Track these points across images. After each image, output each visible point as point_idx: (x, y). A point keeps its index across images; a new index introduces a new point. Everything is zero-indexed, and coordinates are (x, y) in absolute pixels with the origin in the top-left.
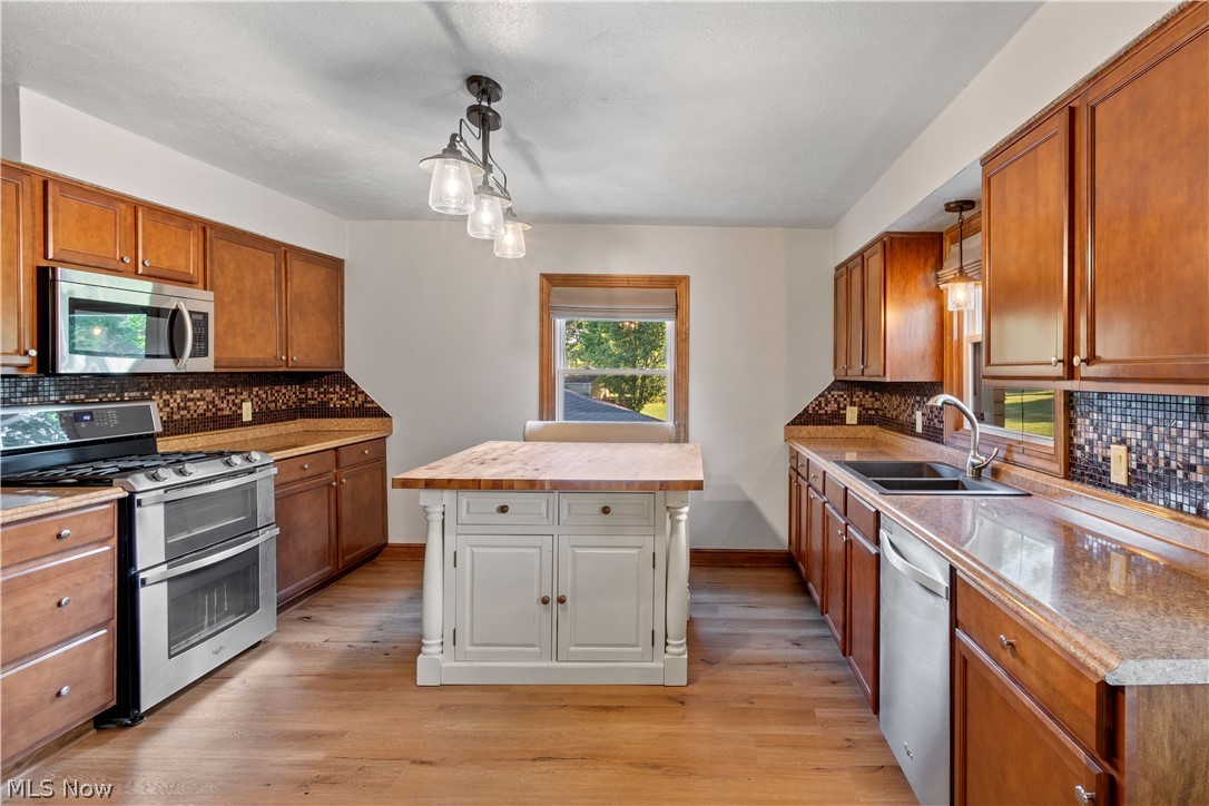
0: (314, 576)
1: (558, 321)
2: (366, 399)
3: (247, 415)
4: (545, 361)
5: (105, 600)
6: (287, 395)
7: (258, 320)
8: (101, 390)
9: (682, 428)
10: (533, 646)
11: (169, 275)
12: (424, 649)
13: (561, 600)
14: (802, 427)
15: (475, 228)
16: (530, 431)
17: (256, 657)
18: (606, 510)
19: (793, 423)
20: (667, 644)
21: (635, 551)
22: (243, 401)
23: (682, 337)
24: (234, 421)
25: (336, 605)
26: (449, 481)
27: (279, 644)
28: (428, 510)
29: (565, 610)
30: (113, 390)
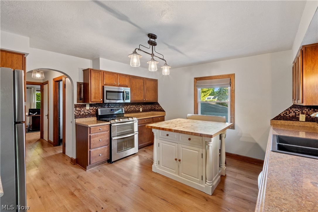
0: (147, 143)
1: (199, 89)
2: (161, 108)
3: (141, 110)
4: (195, 99)
5: (107, 141)
6: (149, 107)
7: (139, 92)
8: (116, 106)
9: (233, 118)
10: (174, 170)
11: (123, 85)
12: (154, 164)
13: (180, 161)
14: (278, 121)
15: (150, 69)
16: (188, 116)
17: (134, 156)
18: (190, 139)
19: (274, 119)
20: (206, 181)
21: (197, 152)
22: (140, 108)
23: (233, 92)
24: (139, 111)
25: (151, 149)
26: (155, 127)
27: (138, 155)
28: (154, 133)
29: (180, 163)
30: (118, 105)
